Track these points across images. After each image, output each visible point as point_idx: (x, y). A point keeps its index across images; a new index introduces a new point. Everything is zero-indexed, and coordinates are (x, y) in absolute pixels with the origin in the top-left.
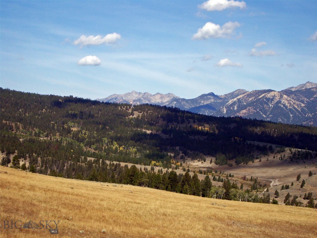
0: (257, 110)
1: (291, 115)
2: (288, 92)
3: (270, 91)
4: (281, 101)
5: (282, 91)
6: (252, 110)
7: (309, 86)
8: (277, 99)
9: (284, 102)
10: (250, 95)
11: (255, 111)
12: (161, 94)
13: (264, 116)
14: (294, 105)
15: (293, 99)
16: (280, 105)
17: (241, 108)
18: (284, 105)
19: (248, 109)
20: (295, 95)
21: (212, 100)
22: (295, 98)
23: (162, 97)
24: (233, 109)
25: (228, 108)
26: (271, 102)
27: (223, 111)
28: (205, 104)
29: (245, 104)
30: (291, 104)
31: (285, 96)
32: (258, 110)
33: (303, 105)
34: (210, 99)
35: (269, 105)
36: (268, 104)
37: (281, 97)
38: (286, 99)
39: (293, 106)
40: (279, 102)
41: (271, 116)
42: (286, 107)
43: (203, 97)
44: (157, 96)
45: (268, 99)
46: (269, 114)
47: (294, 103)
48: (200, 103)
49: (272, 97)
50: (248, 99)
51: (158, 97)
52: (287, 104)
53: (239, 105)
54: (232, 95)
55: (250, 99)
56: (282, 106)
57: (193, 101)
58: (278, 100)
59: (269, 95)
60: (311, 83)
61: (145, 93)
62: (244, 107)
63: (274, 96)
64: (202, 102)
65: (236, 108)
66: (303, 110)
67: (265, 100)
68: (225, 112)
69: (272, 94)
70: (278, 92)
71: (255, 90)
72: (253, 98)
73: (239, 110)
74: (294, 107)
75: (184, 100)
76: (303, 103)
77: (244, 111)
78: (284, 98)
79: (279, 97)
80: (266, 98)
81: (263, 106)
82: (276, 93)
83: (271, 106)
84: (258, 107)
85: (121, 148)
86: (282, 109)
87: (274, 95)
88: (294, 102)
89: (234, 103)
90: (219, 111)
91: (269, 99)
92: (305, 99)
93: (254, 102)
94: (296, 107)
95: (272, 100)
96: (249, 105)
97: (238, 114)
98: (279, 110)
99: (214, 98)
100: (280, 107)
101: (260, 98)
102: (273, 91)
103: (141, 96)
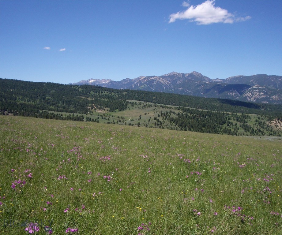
0: (148, 86)
1: (164, 88)
2: (163, 77)
3: (154, 76)
5: (160, 76)
6: (146, 85)
7: (173, 74)
9: (161, 81)
10: (145, 79)
13: (152, 88)
15: (165, 80)
17: (141, 84)
18: (161, 83)
20: (166, 78)
21: (129, 82)
22: (166, 79)
23: (105, 81)
24: (137, 85)
25: (135, 85)
27: (133, 87)
28: (125, 83)
30: (164, 82)
31: (161, 79)
33: (170, 83)
34: (127, 81)
35: (154, 83)
37: (160, 79)
40: (159, 81)
42: (162, 84)
43: (124, 80)
45: (154, 80)
46: (154, 87)
47: (166, 82)
51: (103, 81)
54: (138, 79)
55: (145, 81)
57: (119, 82)
59: (154, 78)
60: (175, 72)
62: (143, 84)
64: (124, 82)
66: (169, 85)
69: (156, 78)
70: (158, 77)
71: (148, 76)
72: (147, 80)
73: (140, 86)
74: (165, 84)
75: (115, 82)
77: (142, 86)
80: (153, 80)
81: (151, 83)
84: (149, 84)
89: (138, 83)
90: (131, 86)
92: (171, 80)
93: (147, 82)
94: (167, 84)
95: (156, 80)
96: (145, 83)
97: (139, 88)
98: (159, 85)
99: (129, 81)
100: (159, 84)
101: (149, 80)
102: (156, 76)
103: (95, 80)
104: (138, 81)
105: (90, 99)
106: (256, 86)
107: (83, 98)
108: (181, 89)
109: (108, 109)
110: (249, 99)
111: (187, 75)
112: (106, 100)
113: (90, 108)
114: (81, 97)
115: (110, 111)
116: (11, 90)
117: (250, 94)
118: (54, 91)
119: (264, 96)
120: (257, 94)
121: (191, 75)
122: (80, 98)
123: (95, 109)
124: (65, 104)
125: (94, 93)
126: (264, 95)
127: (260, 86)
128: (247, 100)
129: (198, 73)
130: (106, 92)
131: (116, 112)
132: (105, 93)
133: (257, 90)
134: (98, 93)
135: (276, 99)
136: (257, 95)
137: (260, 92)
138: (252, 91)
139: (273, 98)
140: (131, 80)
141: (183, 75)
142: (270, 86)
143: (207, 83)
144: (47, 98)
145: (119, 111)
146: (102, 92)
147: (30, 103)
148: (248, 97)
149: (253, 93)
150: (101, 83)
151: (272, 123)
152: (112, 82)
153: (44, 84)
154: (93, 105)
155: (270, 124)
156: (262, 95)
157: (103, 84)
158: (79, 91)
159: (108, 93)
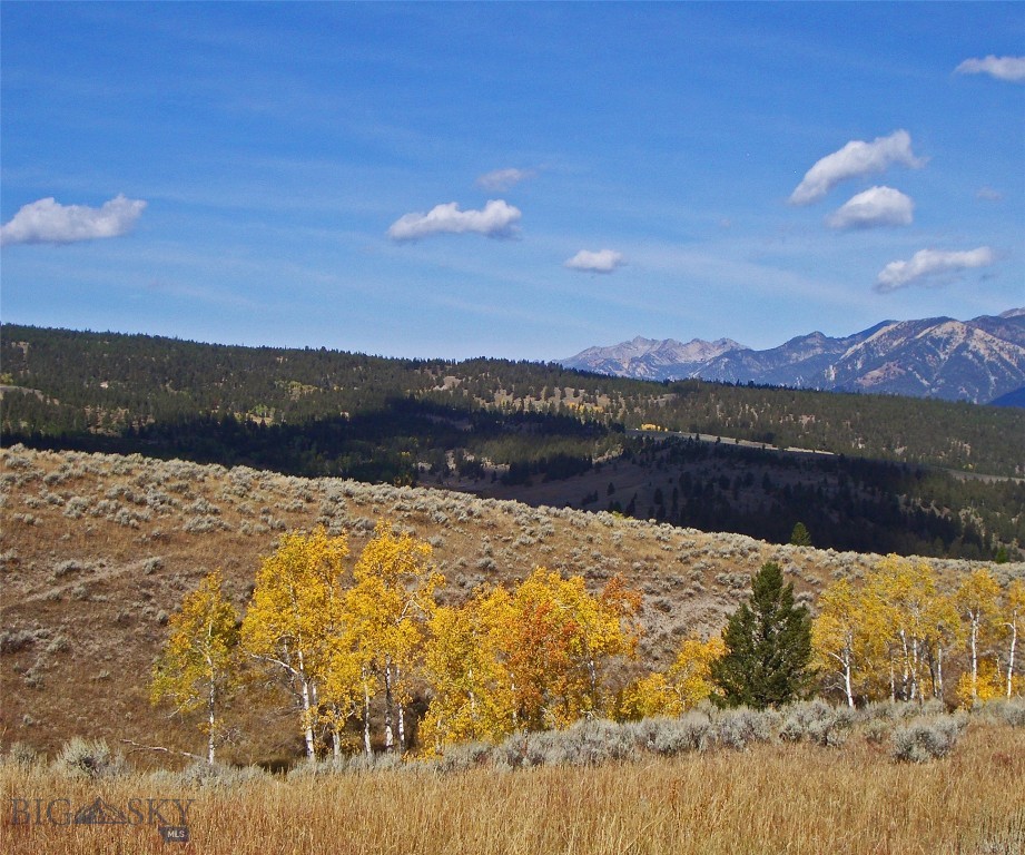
0: (906, 370)
1: (993, 378)
2: (987, 323)
3: (943, 320)
4: (968, 345)
5: (974, 320)
6: (896, 369)
8: (960, 339)
9: (975, 347)
10: (893, 335)
11: (904, 372)
12: (701, 342)
13: (925, 382)
14: (1002, 353)
15: (1000, 338)
16: (965, 353)
17: (872, 364)
18: (976, 354)
19: (885, 366)
20: (1008, 328)
21: (819, 351)
22: (1007, 334)
23: (704, 347)
24: (853, 369)
26: (944, 348)
27: (829, 376)
28: (801, 360)
29: (882, 354)
30: (992, 350)
31: (979, 332)
32: (910, 369)
33: (1023, 352)
34: (813, 347)
35: (939, 356)
36: (935, 354)
37: (970, 333)
38: (982, 340)
39: (999, 355)
40: (964, 346)
41: (941, 381)
42: (981, 359)
43: (795, 344)
44: (690, 346)
45: (937, 342)
46: (938, 378)
47: (1002, 349)
48: (789, 358)
49: (946, 336)
50: (891, 344)
51: (694, 349)
52: (982, 352)
53: (869, 357)
55: (895, 343)
56: (971, 357)
57: (771, 355)
58: (961, 341)
59: (939, 332)
61: (665, 342)
62: (876, 364)
63: (952, 333)
64: (795, 355)
65: (859, 366)
67: (928, 343)
68: (833, 376)
69: (947, 327)
70: (964, 323)
71: (909, 322)
72: (902, 339)
73: (863, 373)
74: (1001, 359)
75: (748, 352)
77: (876, 373)
78: (975, 337)
79: (965, 335)
80: (932, 340)
81: (923, 357)
82: (956, 325)
83: (942, 357)
84: (911, 360)
86: (972, 362)
87: (950, 330)
88: (1001, 344)
89: (856, 355)
90: (820, 376)
91: (940, 339)
93: (903, 349)
94: (1006, 357)
95: (947, 342)
96: (890, 357)
97: (860, 380)
98: (964, 366)
99: (822, 346)
100: (966, 359)
101: (915, 341)
102: (951, 320)
103: (656, 347)
104: (860, 345)
125: (510, 398)
130: (570, 391)
132: (563, 396)
134: (527, 401)
140: (829, 342)
146: (550, 394)
150: (682, 361)
152: (735, 355)
157: (695, 366)
158: (444, 387)
159: (580, 399)
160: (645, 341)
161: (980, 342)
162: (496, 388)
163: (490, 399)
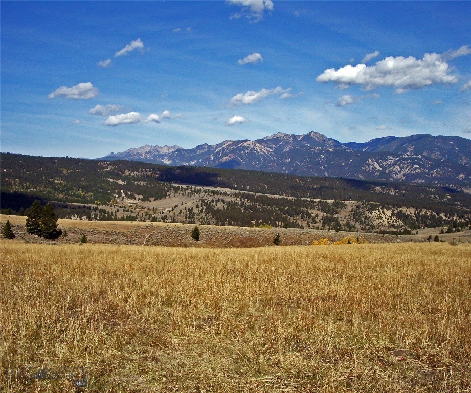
0: (235, 156)
1: (262, 159)
2: (260, 141)
3: (246, 141)
5: (255, 141)
6: (232, 156)
7: (279, 135)
8: (252, 146)
9: (256, 149)
10: (231, 145)
12: (167, 147)
13: (241, 160)
15: (264, 146)
16: (253, 151)
17: (224, 154)
18: (257, 151)
19: (229, 155)
20: (266, 143)
21: (206, 149)
22: (266, 145)
23: (169, 148)
25: (215, 155)
26: (247, 150)
27: (211, 158)
28: (201, 152)
29: (228, 151)
30: (262, 150)
31: (257, 144)
32: (237, 156)
33: (271, 150)
34: (204, 148)
36: (244, 151)
37: (255, 145)
38: (259, 147)
39: (264, 152)
40: (253, 149)
42: (258, 153)
43: (199, 147)
45: (245, 147)
46: (245, 159)
47: (265, 150)
48: (197, 152)
50: (230, 148)
51: (165, 149)
52: (259, 151)
53: (223, 152)
55: (232, 148)
56: (255, 152)
57: (191, 151)
59: (245, 144)
60: (281, 133)
61: (155, 146)
62: (226, 154)
63: (249, 145)
64: (199, 151)
65: (220, 155)
66: (271, 154)
67: (242, 148)
69: (248, 143)
70: (253, 141)
71: (236, 141)
72: (234, 147)
73: (222, 157)
75: (184, 150)
76: (272, 149)
77: (226, 157)
81: (241, 152)
82: (250, 142)
83: (246, 152)
84: (237, 153)
85: (83, 193)
86: (255, 154)
88: (264, 148)
89: (220, 151)
90: (208, 158)
92: (274, 146)
93: (234, 150)
94: (266, 152)
95: (248, 147)
96: (230, 152)
97: (221, 160)
98: (253, 155)
101: (238, 147)
102: (249, 141)
103: (153, 148)
104: (221, 148)
105: (120, 182)
106: (407, 155)
107: (111, 180)
108: (288, 161)
109: (141, 197)
110: (395, 177)
111: (301, 138)
112: (142, 183)
113: (117, 196)
114: (109, 179)
115: (142, 200)
116: (5, 171)
117: (397, 167)
118: (69, 171)
119: (419, 171)
120: (409, 167)
121: (307, 137)
122: (107, 180)
123: (123, 198)
124: (81, 192)
125: (130, 172)
126: (419, 169)
127: (414, 155)
128: (393, 178)
129: (318, 133)
130: (148, 170)
131: (150, 201)
133: (408, 161)
134: (135, 173)
135: (439, 176)
136: (407, 169)
137: (413, 164)
138: (401, 163)
139: (433, 174)
140: (210, 147)
141: (294, 137)
142: (433, 154)
143: (330, 150)
144: (56, 181)
145: (155, 200)
146: (142, 171)
147: (29, 190)
148: (394, 172)
149: (402, 166)
151: (374, 213)
152: (180, 151)
153: (56, 161)
154: (122, 191)
155: (370, 215)
156: (416, 168)
157: (166, 155)
158: (109, 169)
159: (151, 173)
160: (149, 146)
161: (258, 147)
162: (125, 169)
163: (124, 173)
